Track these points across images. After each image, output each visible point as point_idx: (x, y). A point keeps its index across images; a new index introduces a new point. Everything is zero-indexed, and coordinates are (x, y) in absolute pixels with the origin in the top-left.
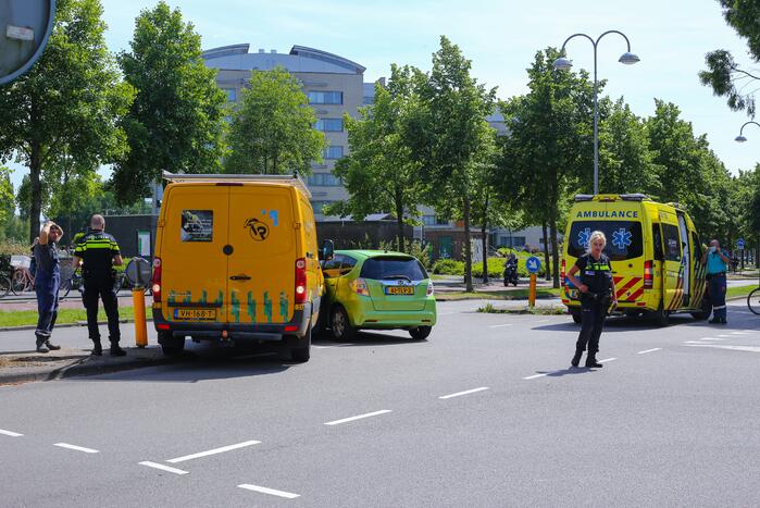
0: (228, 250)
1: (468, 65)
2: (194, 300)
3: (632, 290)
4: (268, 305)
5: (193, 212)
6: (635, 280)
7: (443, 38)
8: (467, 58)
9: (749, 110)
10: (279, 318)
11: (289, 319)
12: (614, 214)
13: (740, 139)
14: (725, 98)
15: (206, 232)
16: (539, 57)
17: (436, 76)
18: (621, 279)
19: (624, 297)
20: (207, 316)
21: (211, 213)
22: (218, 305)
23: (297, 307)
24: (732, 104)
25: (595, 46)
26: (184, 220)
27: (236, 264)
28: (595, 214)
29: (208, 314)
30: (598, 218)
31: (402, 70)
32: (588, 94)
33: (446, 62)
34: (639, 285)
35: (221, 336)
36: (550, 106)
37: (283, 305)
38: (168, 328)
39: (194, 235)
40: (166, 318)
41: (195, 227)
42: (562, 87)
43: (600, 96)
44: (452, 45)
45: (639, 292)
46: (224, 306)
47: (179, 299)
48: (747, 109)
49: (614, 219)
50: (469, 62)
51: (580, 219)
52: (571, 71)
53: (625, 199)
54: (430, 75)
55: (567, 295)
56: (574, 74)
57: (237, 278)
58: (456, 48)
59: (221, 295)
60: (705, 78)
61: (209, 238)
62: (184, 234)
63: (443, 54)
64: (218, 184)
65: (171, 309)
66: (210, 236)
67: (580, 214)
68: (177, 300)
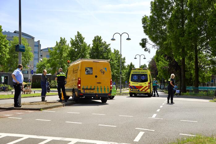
0: (96, 77)
1: (84, 39)
2: (89, 88)
3: (146, 89)
4: (105, 89)
5: (88, 68)
6: (146, 87)
7: (78, 32)
8: (83, 37)
9: (149, 52)
10: (107, 92)
11: (109, 92)
12: (141, 72)
13: (135, 58)
14: (144, 49)
15: (91, 72)
16: (95, 38)
17: (76, 41)
18: (143, 86)
19: (144, 90)
20: (91, 92)
21: (92, 68)
22: (94, 89)
23: (111, 90)
24: (145, 50)
25: (121, 36)
26: (86, 69)
27: (98, 80)
28: (137, 72)
29: (92, 91)
30: (138, 73)
31: (63, 39)
32: (106, 47)
33: (78, 38)
34: (147, 88)
35: (96, 96)
36: (98, 49)
37: (108, 89)
38: (82, 94)
39: (88, 73)
40: (82, 92)
41: (89, 71)
42: (101, 45)
43: (109, 47)
44: (80, 33)
45: (147, 89)
46: (95, 89)
47: (85, 88)
48: (148, 51)
49: (141, 73)
50: (84, 38)
51: (133, 73)
52: (102, 41)
53: (143, 69)
54: (75, 40)
55: (131, 90)
56: (103, 42)
57: (98, 83)
58: (81, 34)
59: (95, 87)
60: (141, 44)
61: (92, 74)
62: (86, 73)
63: (78, 35)
64: (93, 62)
65: (83, 90)
66: (92, 73)
67: (133, 72)
68: (84, 88)
